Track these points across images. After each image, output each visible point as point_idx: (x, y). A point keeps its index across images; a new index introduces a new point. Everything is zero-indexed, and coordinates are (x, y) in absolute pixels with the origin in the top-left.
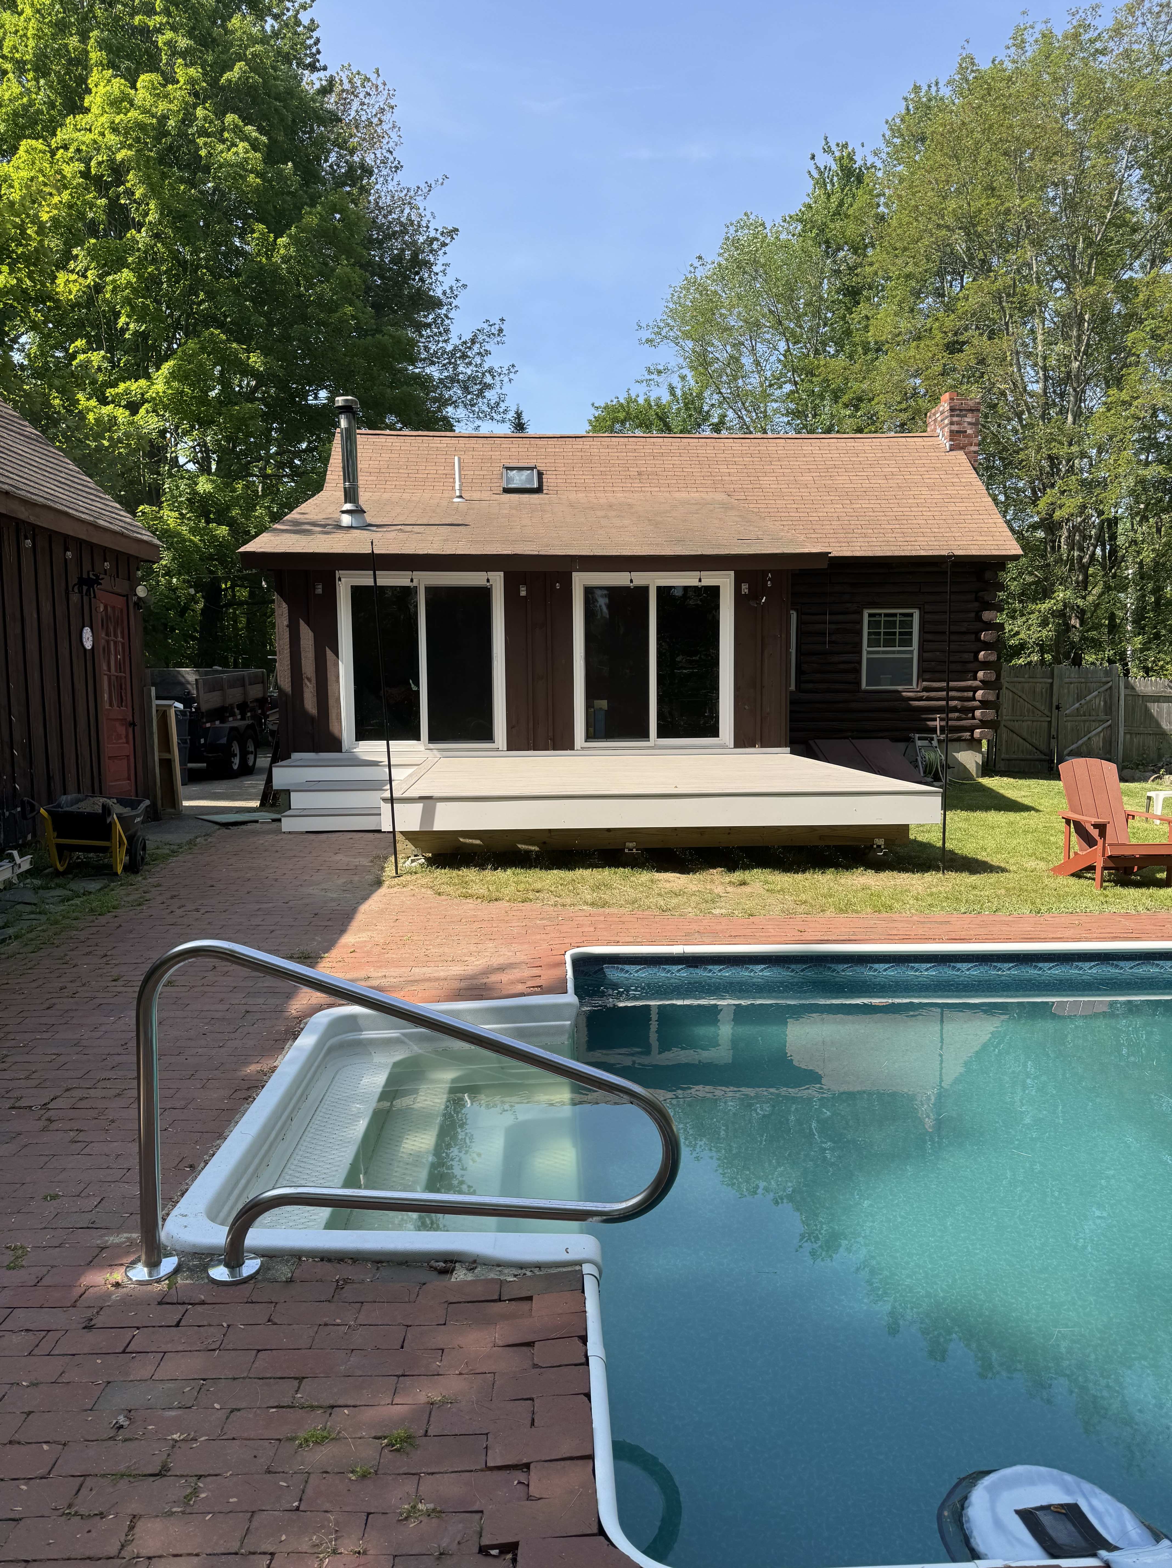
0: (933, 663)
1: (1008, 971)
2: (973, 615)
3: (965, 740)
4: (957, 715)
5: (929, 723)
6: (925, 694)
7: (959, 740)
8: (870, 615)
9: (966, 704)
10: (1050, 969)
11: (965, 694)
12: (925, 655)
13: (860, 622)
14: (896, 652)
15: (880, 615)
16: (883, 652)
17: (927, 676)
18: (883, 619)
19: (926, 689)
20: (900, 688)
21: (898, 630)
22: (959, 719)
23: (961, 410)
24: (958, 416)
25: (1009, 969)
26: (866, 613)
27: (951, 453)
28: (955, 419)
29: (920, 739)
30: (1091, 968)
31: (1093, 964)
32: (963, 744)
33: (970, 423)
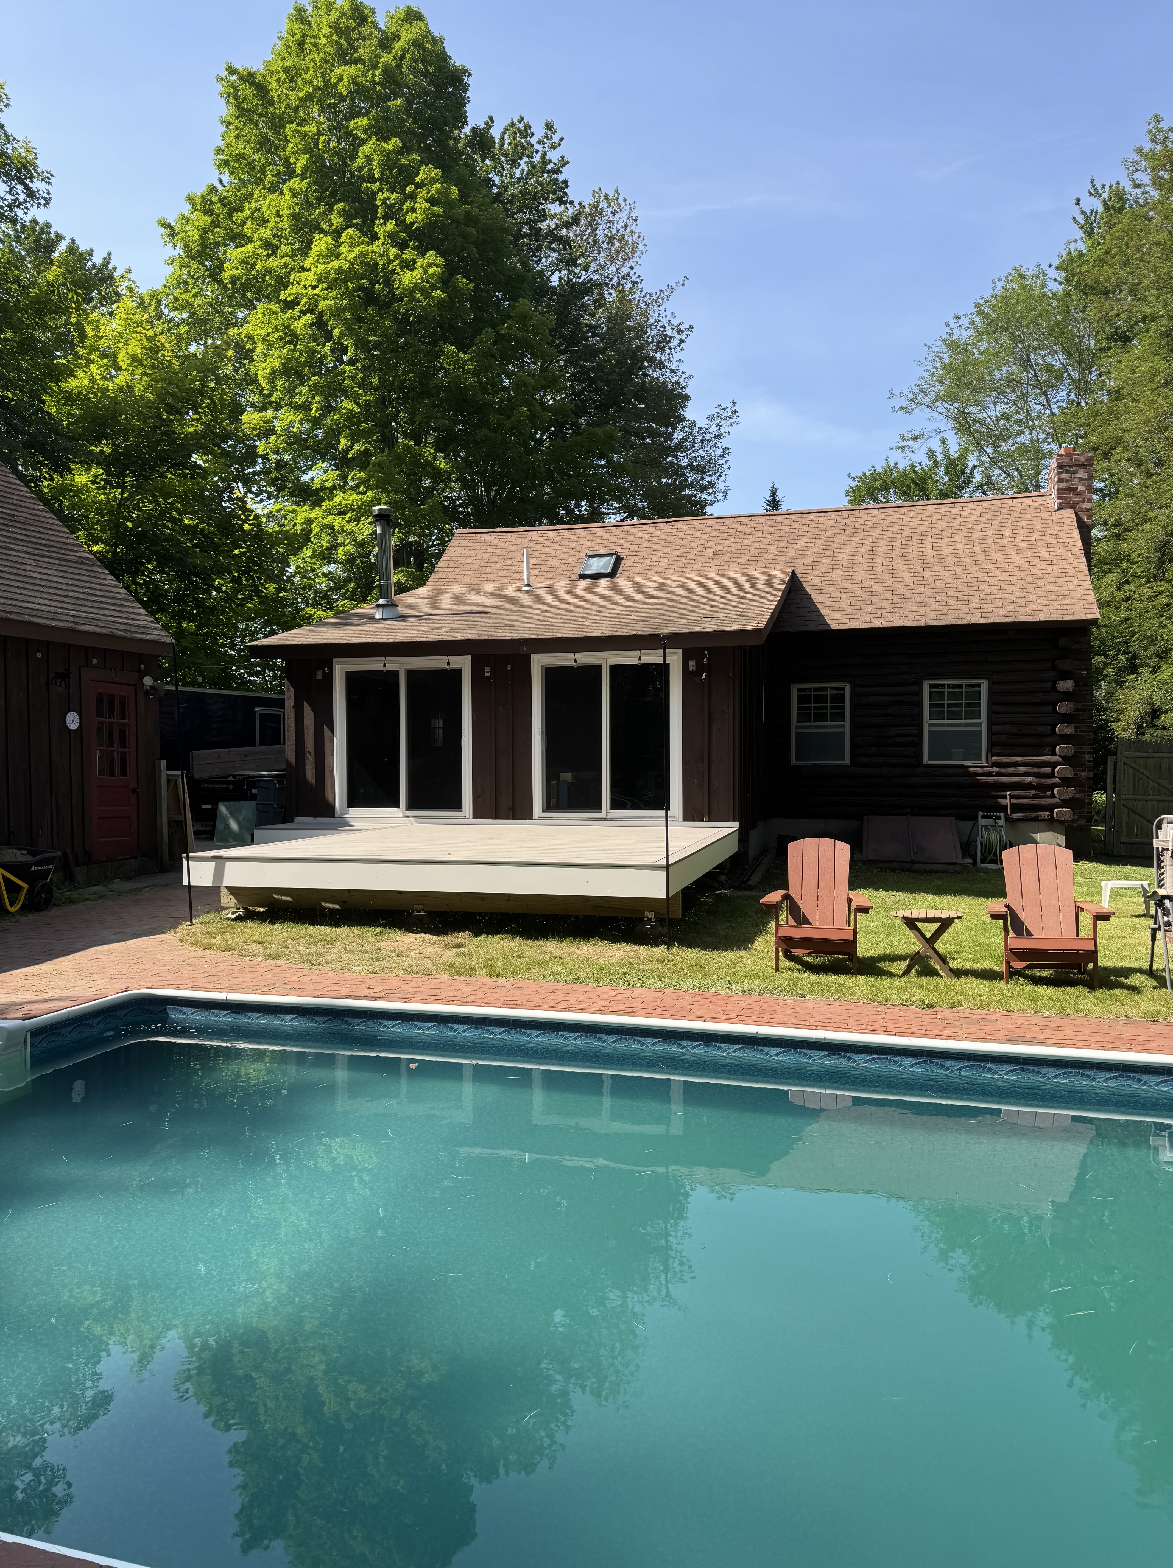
0: (1004, 737)
1: (499, 1036)
2: (1049, 685)
3: (1044, 820)
4: (1033, 792)
5: (1000, 801)
6: (995, 769)
7: (1036, 819)
8: (931, 686)
9: (1043, 780)
10: (537, 1036)
11: (1042, 770)
12: (995, 728)
13: (920, 693)
14: (962, 724)
15: (943, 686)
16: (946, 724)
17: (997, 750)
18: (946, 690)
19: (996, 764)
20: (967, 763)
21: (964, 702)
22: (1035, 797)
23: (1070, 466)
24: (1067, 472)
25: (501, 1033)
26: (926, 685)
27: (1059, 512)
28: (1064, 476)
29: (984, 817)
30: (575, 1039)
31: (577, 1035)
32: (1042, 824)
33: (1081, 479)
